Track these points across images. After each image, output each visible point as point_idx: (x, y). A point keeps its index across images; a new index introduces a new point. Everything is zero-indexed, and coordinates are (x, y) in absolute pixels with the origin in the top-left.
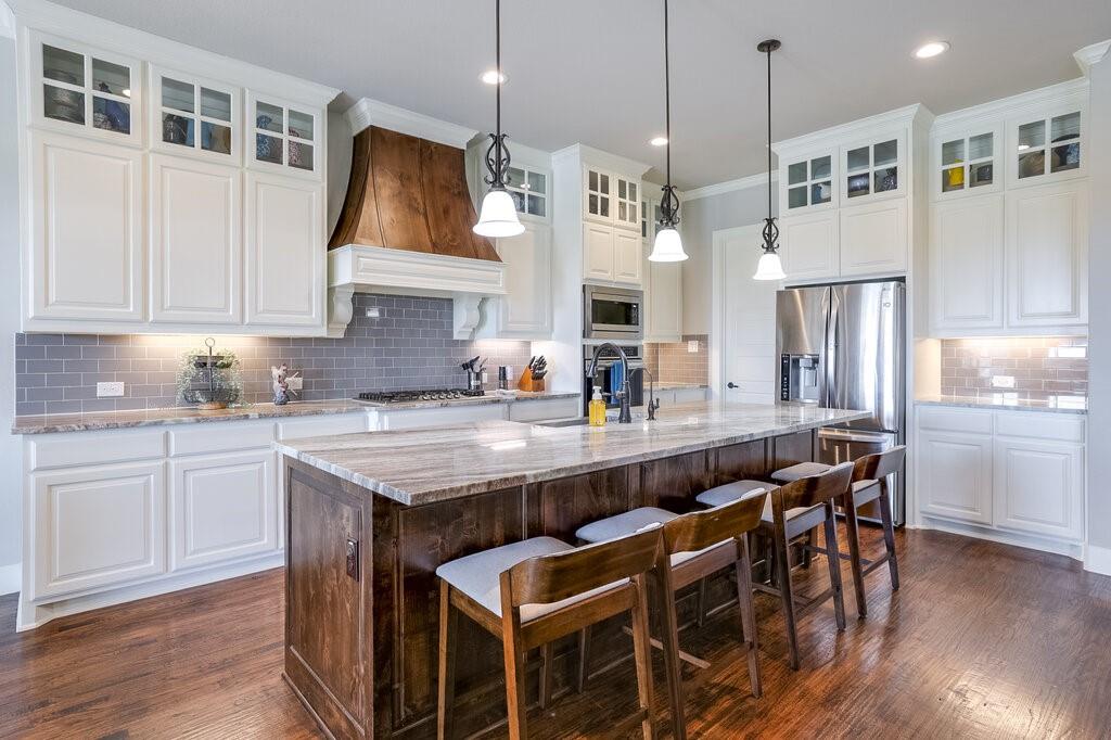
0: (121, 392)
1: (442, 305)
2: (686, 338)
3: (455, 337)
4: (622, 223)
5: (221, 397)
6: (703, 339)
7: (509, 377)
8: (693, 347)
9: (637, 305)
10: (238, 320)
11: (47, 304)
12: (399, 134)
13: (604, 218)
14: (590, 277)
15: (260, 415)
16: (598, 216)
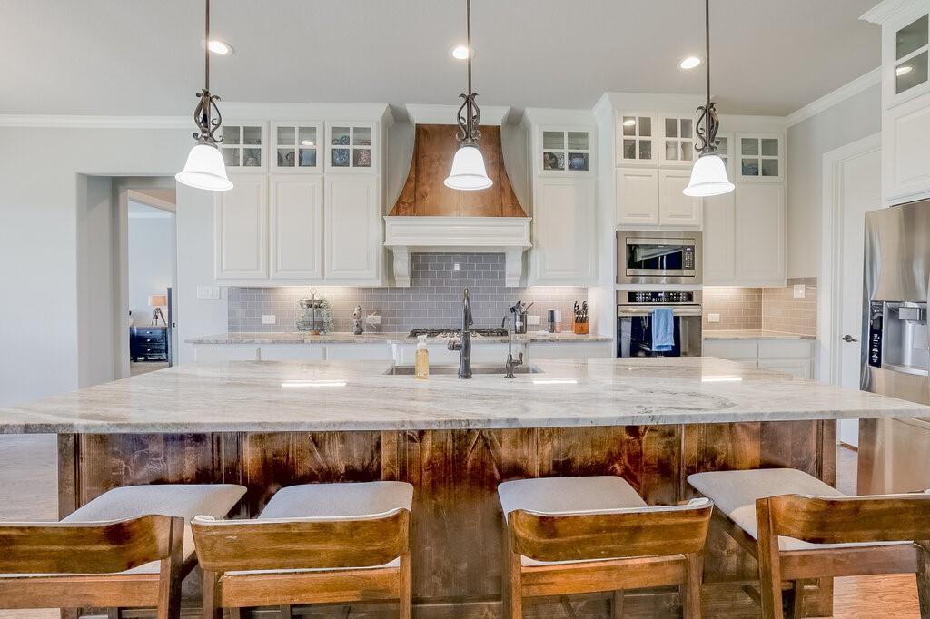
0: (274, 322)
1: (494, 259)
2: (792, 282)
3: (508, 285)
4: (673, 163)
5: (318, 327)
6: (810, 282)
7: (558, 319)
8: (799, 292)
9: (693, 247)
10: (319, 276)
11: (222, 270)
12: (439, 125)
13: (644, 161)
14: (623, 222)
15: (311, 342)
16: (637, 160)
